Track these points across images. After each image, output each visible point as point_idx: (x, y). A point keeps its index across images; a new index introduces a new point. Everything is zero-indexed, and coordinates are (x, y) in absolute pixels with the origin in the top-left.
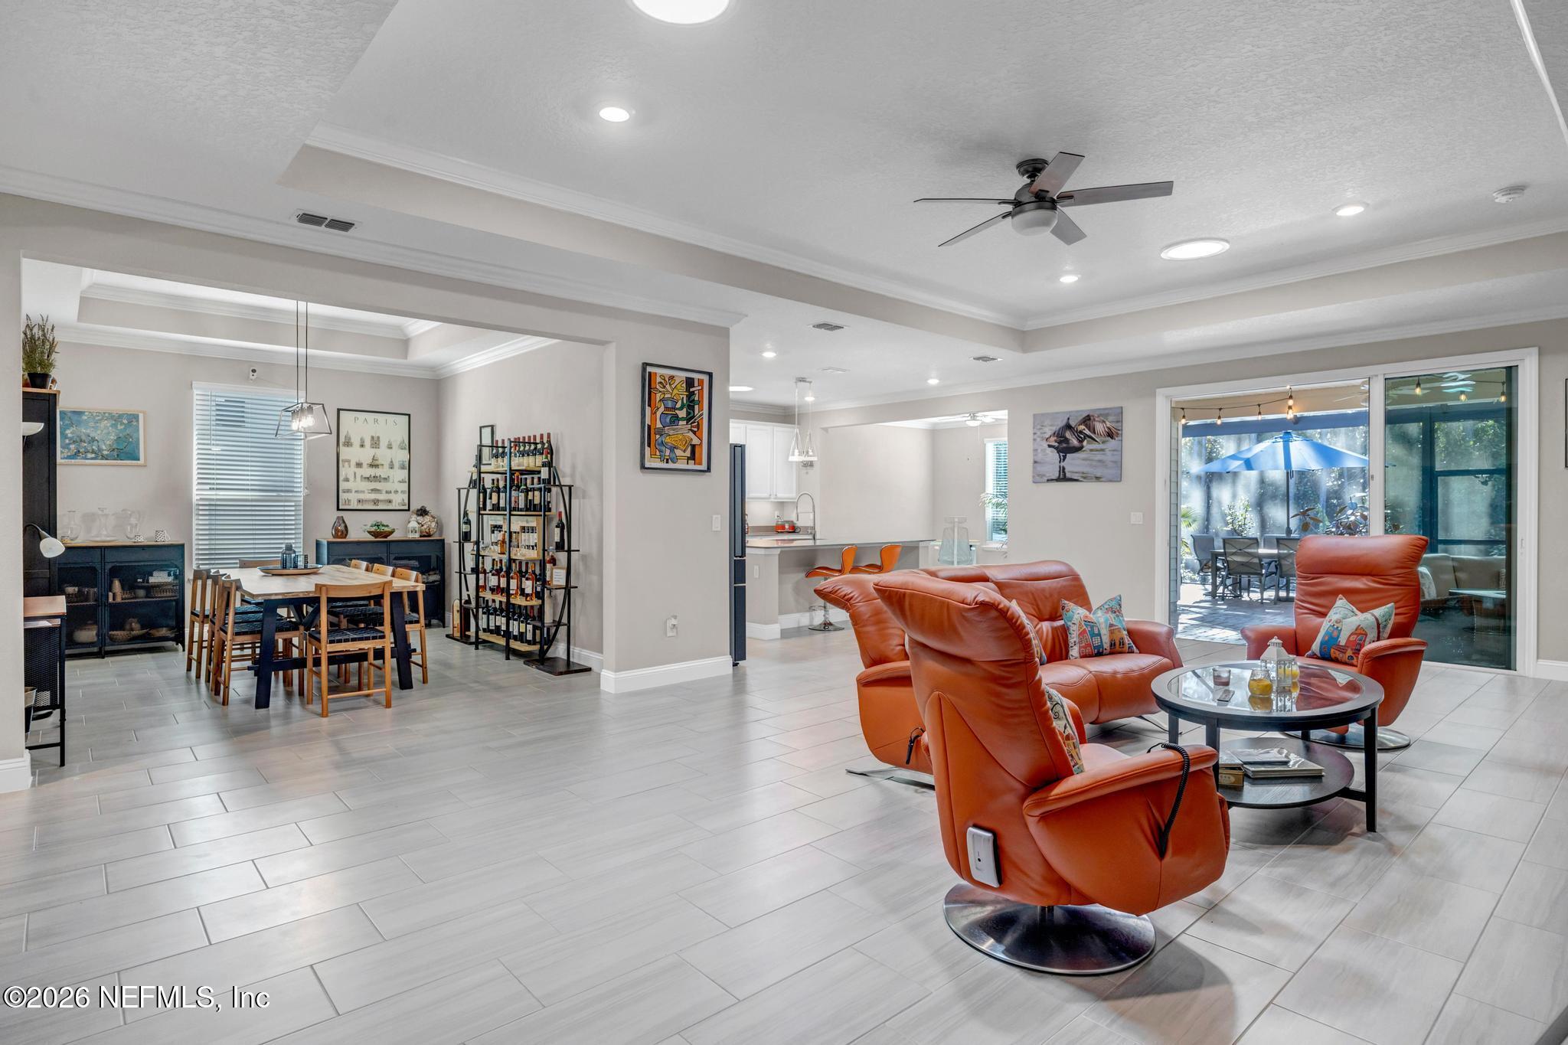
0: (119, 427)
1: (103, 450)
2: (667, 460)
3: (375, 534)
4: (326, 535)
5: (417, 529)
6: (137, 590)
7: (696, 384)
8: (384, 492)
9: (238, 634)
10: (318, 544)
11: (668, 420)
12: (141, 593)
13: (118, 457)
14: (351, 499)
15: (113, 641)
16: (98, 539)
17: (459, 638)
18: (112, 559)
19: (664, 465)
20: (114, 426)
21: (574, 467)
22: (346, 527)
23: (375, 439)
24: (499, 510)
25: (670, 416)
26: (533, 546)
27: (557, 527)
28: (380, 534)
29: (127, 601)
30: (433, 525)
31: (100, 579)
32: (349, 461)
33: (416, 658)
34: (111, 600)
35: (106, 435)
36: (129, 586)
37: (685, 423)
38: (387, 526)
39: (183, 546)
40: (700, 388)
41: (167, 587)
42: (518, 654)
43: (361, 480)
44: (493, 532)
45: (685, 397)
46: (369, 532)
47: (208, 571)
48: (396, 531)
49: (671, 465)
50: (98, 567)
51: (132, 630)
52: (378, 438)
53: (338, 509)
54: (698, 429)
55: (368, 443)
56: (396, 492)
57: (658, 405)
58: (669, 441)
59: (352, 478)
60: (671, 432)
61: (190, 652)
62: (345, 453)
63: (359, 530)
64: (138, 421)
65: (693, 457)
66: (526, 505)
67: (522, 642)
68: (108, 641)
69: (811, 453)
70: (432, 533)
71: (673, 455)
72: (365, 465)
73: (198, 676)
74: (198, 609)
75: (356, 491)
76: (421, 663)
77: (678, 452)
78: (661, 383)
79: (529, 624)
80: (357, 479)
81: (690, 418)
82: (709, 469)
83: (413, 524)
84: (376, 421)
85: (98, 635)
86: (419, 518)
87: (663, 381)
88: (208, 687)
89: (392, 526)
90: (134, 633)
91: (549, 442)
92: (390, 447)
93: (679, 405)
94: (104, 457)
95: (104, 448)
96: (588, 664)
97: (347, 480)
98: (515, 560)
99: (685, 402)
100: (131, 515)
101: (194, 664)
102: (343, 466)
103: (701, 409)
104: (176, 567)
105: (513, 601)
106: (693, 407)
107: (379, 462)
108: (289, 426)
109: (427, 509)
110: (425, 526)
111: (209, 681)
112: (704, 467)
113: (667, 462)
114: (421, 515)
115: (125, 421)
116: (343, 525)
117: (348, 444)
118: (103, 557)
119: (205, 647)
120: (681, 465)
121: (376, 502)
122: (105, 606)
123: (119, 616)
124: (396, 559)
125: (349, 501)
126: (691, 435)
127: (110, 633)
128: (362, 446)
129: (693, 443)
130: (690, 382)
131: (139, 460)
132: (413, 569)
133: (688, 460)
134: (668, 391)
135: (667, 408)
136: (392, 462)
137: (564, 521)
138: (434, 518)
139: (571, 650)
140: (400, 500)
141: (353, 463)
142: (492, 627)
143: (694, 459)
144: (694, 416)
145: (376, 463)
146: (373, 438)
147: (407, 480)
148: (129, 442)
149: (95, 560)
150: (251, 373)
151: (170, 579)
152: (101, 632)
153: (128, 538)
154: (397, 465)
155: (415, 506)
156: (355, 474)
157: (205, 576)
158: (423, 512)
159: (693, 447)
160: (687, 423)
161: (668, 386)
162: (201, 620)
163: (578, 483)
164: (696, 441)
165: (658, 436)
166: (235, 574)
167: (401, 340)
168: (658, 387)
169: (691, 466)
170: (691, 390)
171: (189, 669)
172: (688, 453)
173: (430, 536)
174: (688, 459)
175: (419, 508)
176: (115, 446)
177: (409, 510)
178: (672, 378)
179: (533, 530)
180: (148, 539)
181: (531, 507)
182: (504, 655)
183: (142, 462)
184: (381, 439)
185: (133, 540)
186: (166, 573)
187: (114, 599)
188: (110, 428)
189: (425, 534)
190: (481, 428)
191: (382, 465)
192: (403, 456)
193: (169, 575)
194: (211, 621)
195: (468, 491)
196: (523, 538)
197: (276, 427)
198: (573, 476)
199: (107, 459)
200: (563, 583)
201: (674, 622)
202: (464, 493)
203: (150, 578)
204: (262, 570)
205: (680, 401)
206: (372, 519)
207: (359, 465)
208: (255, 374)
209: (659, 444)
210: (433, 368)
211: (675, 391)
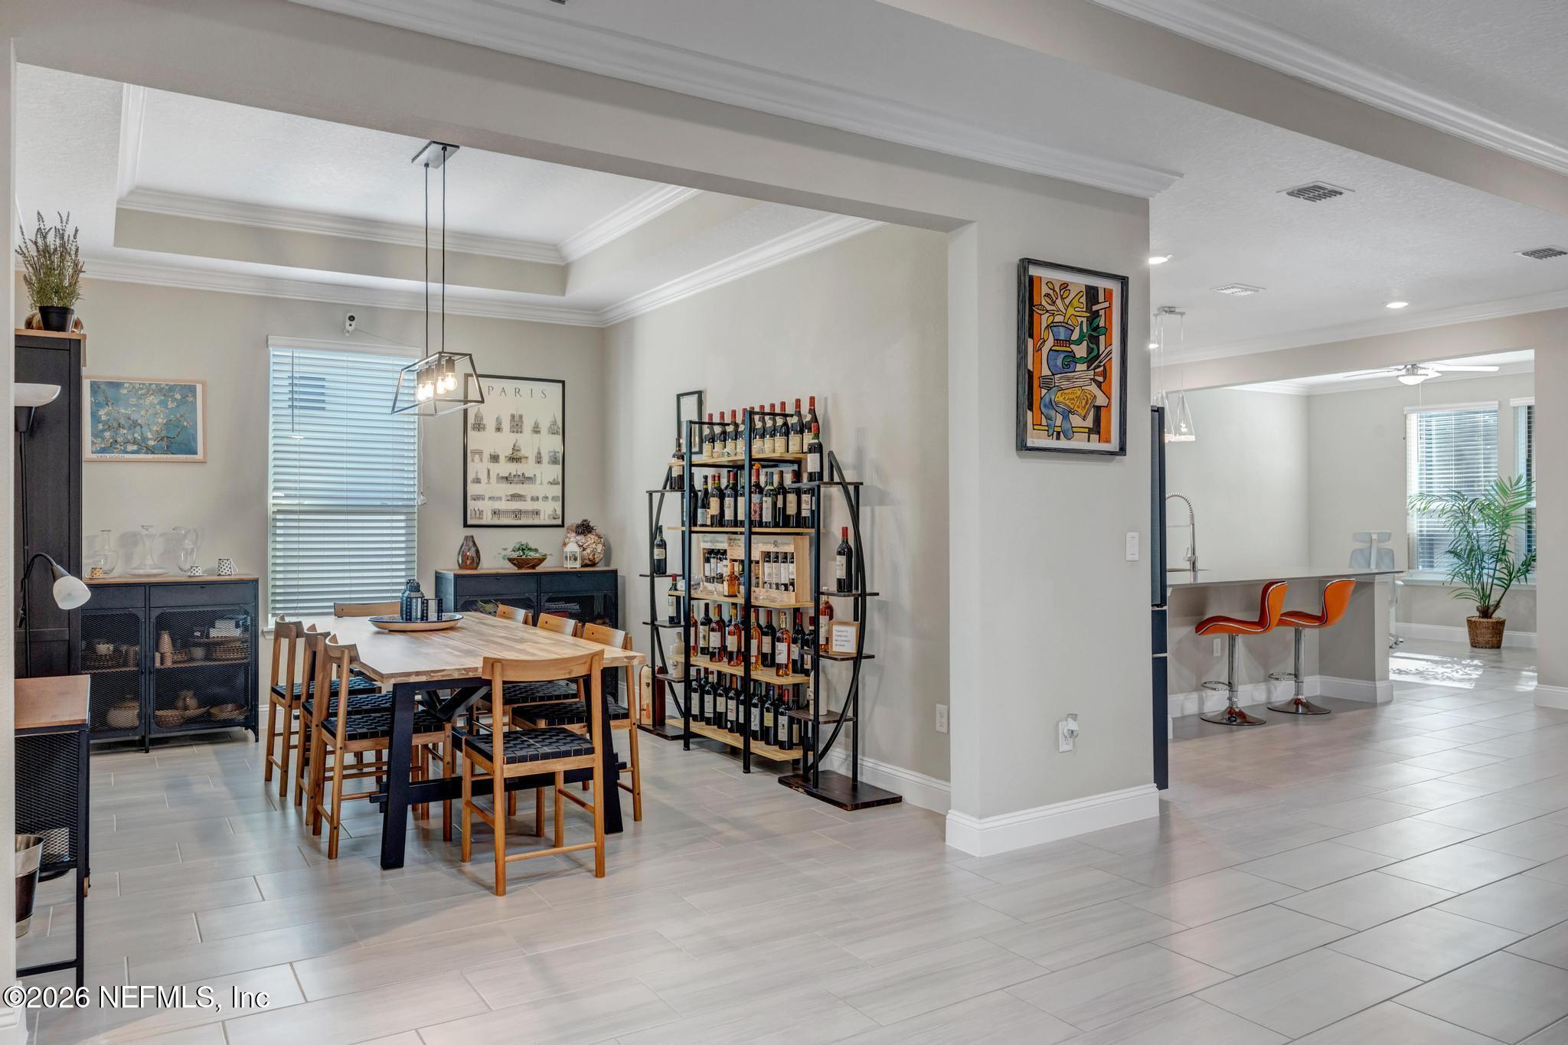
0: (171, 405)
1: (148, 439)
2: (1058, 433)
3: (517, 562)
4: (450, 567)
5: (578, 555)
6: (192, 649)
7: (1101, 298)
8: (529, 498)
9: (352, 737)
10: (439, 578)
11: (1059, 362)
12: (199, 652)
13: (169, 450)
14: (483, 509)
15: (160, 723)
16: (141, 572)
17: (651, 728)
18: (163, 602)
19: (1053, 443)
20: (163, 403)
21: (860, 453)
22: (477, 552)
23: (517, 419)
24: (721, 525)
25: (1062, 356)
26: (786, 586)
27: (839, 553)
28: (524, 561)
29: (179, 665)
30: (600, 548)
31: (143, 638)
32: (480, 453)
33: (625, 778)
34: (158, 664)
35: (152, 417)
36: (183, 643)
37: (1084, 367)
38: (536, 550)
39: (256, 581)
40: (1107, 304)
41: (233, 645)
42: (768, 765)
43: (498, 482)
44: (707, 560)
45: (1085, 320)
46: (510, 560)
47: (299, 624)
48: (549, 558)
49: (1063, 444)
50: (141, 615)
51: (186, 708)
52: (521, 417)
53: (466, 525)
54: (1105, 378)
55: (506, 425)
56: (546, 498)
57: (1044, 335)
58: (1061, 399)
59: (483, 477)
60: (1065, 384)
61: (270, 751)
62: (475, 440)
63: (495, 559)
64: (195, 396)
65: (1096, 429)
66: (774, 517)
67: (768, 743)
68: (154, 726)
69: (1184, 430)
70: (597, 560)
71: (1066, 426)
72: (502, 459)
73: (283, 793)
74: (282, 682)
75: (490, 498)
76: (631, 787)
77: (1076, 421)
78: (1047, 295)
79: (782, 714)
80: (491, 480)
81: (1092, 359)
82: (1122, 450)
83: (572, 548)
84: (517, 391)
85: (139, 716)
86: (579, 538)
87: (1051, 292)
88: (299, 814)
89: (542, 551)
90: (191, 713)
91: (812, 411)
92: (536, 430)
93: (1075, 336)
94: (151, 450)
95: (150, 435)
96: (896, 790)
97: (478, 481)
98: (757, 608)
99: (1085, 331)
100: (185, 535)
101: (277, 773)
102: (473, 460)
103: (1109, 344)
104: (246, 613)
105: (755, 675)
106: (1097, 338)
107: (523, 453)
108: (414, 394)
109: (591, 524)
110: (588, 551)
111: (300, 804)
112: (1114, 445)
113: (1058, 438)
114: (582, 533)
115: (178, 396)
116: (473, 549)
117: (479, 427)
118: (147, 599)
119: (295, 747)
120: (1079, 443)
121: (517, 513)
122: (150, 673)
123: (169, 687)
124: (550, 600)
125: (481, 512)
126: (1094, 388)
127: (158, 713)
128: (498, 429)
129: (1098, 403)
130: (1092, 294)
131: (195, 453)
132: (571, 616)
133: (1089, 433)
134: (1060, 310)
135: (1057, 341)
136: (539, 453)
137: (851, 543)
138: (600, 537)
139: (859, 761)
140: (550, 512)
141: (486, 456)
142: (709, 712)
143: (1099, 433)
144: (1098, 356)
145: (520, 454)
146: (513, 416)
147: (560, 480)
148: (183, 427)
149: (135, 603)
150: (348, 322)
151: (237, 633)
152: (143, 713)
153: (180, 569)
154: (545, 458)
155: (572, 519)
156: (489, 471)
157: (294, 633)
158: (585, 529)
159: (1098, 409)
160: (1088, 367)
161: (1059, 302)
162: (289, 703)
163: (869, 479)
164: (1101, 400)
165: (1044, 391)
166: (324, 624)
167: (556, 266)
168: (1044, 303)
169: (1095, 445)
170: (1095, 308)
171: (268, 778)
172: (1089, 422)
173: (594, 564)
174: (1090, 431)
175: (579, 522)
176: (164, 433)
177: (562, 526)
178: (1065, 286)
179: (786, 558)
180: (210, 572)
181: (783, 520)
182: (742, 764)
183: (200, 456)
184: (524, 419)
185: (189, 574)
186: (233, 623)
187: (162, 663)
188: (158, 407)
189: (589, 563)
190: (679, 396)
191: (527, 458)
192: (551, 444)
193: (237, 626)
194: (305, 707)
195: (663, 496)
196: (767, 571)
197: (392, 397)
198: (858, 467)
199: (153, 453)
200: (851, 648)
201: (1072, 725)
202: (656, 497)
203: (211, 630)
204: (375, 622)
205: (1077, 329)
206: (511, 540)
207: (495, 458)
208: (353, 323)
209: (1045, 406)
210: (596, 309)
211: (1071, 311)
